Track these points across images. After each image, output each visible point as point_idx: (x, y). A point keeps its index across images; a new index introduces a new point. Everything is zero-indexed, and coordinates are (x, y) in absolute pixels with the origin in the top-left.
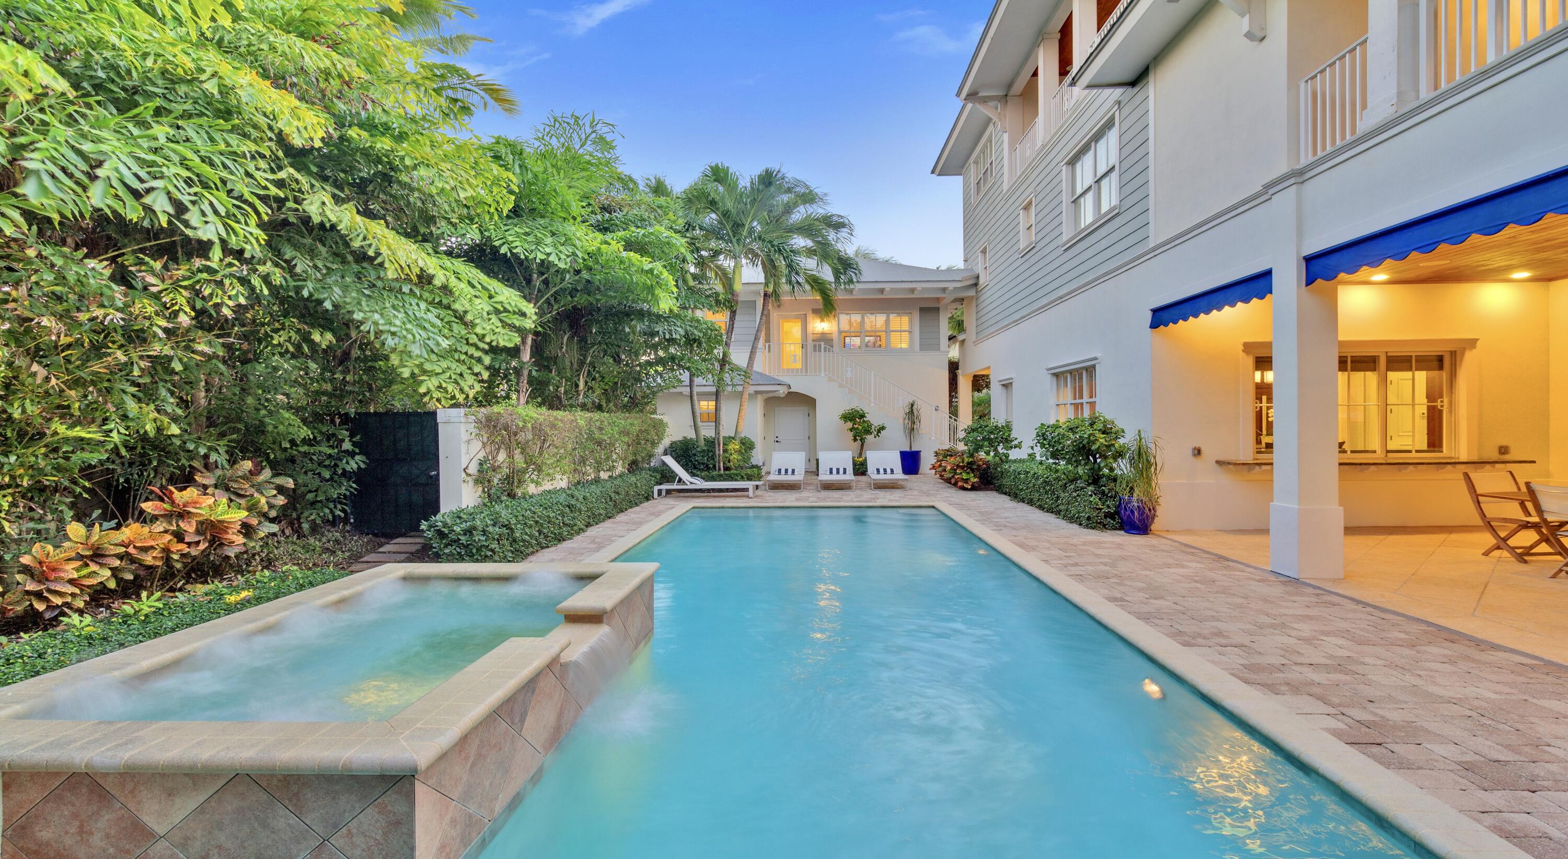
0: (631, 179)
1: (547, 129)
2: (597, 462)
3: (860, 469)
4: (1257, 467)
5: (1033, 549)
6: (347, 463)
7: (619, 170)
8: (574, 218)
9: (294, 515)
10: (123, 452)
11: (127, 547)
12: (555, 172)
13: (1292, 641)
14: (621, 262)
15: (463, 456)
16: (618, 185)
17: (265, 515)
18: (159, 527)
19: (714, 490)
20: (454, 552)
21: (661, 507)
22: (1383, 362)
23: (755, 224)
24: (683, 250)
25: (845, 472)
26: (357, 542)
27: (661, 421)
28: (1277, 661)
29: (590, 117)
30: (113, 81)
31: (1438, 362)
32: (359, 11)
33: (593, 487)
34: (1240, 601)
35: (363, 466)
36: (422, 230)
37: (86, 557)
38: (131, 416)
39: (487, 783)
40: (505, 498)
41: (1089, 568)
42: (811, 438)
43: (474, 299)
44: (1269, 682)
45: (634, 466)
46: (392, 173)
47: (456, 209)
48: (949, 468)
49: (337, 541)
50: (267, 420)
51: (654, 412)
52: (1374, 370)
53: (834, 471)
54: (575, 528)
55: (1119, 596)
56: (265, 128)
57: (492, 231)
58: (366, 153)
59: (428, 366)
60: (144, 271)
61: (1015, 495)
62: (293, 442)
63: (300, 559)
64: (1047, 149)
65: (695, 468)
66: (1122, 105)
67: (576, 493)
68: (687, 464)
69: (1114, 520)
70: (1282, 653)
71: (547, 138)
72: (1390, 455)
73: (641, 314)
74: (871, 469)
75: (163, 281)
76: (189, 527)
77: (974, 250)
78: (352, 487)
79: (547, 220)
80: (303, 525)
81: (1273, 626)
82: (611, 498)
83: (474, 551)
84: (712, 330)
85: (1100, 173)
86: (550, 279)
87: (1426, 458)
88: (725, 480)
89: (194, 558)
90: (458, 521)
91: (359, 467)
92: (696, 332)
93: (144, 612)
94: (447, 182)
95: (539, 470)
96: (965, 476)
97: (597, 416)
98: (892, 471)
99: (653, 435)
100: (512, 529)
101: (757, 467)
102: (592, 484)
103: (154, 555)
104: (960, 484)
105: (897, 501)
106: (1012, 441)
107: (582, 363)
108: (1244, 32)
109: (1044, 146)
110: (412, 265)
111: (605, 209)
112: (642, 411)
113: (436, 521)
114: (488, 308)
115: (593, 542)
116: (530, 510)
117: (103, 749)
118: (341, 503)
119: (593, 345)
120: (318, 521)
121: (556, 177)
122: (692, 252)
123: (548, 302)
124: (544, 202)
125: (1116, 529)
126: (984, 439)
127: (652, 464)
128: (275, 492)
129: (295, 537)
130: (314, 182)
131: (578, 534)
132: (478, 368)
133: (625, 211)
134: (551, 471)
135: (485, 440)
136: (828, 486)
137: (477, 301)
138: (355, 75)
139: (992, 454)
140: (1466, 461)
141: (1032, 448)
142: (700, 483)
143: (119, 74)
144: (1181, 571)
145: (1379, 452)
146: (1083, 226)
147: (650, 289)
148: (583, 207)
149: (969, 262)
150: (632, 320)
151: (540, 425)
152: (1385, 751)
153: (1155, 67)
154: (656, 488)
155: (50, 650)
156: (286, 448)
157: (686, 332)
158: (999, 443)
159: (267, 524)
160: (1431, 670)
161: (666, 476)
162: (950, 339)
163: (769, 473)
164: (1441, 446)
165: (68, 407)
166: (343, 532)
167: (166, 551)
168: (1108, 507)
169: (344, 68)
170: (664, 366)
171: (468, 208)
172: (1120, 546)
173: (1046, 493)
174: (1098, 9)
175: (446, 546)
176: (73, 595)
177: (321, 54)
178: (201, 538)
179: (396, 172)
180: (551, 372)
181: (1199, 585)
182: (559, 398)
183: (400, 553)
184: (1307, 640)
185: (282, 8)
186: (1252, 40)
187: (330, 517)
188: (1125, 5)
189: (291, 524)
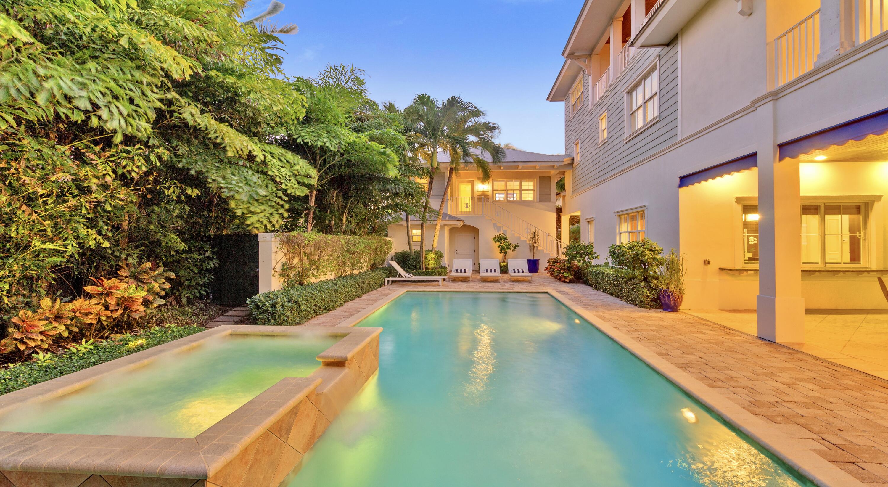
0: (374, 102)
1: (327, 74)
2: (352, 264)
3: (504, 270)
4: (745, 272)
5: (609, 320)
6: (208, 264)
7: (368, 98)
8: (341, 124)
9: (178, 294)
10: (77, 256)
11: (75, 312)
12: (331, 98)
13: (779, 385)
14: (367, 149)
15: (273, 261)
16: (367, 106)
17: (158, 294)
18: (94, 301)
19: (419, 281)
20: (265, 317)
21: (388, 291)
22: (822, 209)
23: (445, 128)
24: (403, 142)
25: (495, 272)
26: (213, 310)
27: (390, 240)
28: (773, 399)
29: (351, 66)
30: (72, 42)
31: (857, 209)
32: (219, 5)
33: (349, 279)
34: (741, 356)
35: (217, 265)
36: (254, 130)
37: (52, 318)
38: (81, 236)
39: (261, 478)
40: (297, 285)
41: (644, 333)
42: (476, 251)
43: (281, 169)
44: (769, 414)
45: (374, 267)
46: (236, 98)
47: (274, 119)
48: (556, 270)
49: (201, 309)
50: (162, 239)
51: (386, 236)
52: (817, 214)
53: (489, 271)
54: (337, 303)
55: (664, 352)
56: (159, 69)
57: (293, 130)
58: (221, 85)
59: (252, 209)
60: (89, 152)
61: (596, 287)
62: (177, 252)
63: (179, 319)
64: (614, 86)
65: (409, 268)
66: (661, 58)
67: (339, 283)
68: (404, 266)
69: (657, 303)
70: (775, 393)
71: (327, 79)
72: (827, 265)
73: (378, 178)
74: (510, 269)
75: (100, 158)
76: (112, 302)
77: (571, 143)
78: (211, 278)
79: (325, 125)
80: (182, 299)
81: (764, 374)
82: (359, 286)
83: (277, 316)
84: (419, 188)
85: (647, 97)
86: (327, 159)
87: (850, 268)
88: (426, 275)
89: (114, 319)
90: (268, 299)
91: (215, 266)
92: (410, 190)
93: (82, 352)
94: (266, 101)
95: (318, 270)
96: (566, 274)
97: (352, 237)
98: (523, 271)
99: (385, 249)
100: (299, 304)
101: (445, 268)
102: (349, 277)
103: (91, 317)
104: (562, 279)
105: (526, 289)
106: (593, 254)
107: (345, 207)
108: (739, 10)
109: (613, 83)
110: (243, 149)
111: (359, 119)
112: (379, 235)
113: (255, 299)
114: (289, 174)
115: (347, 312)
116: (310, 292)
117: (9, 455)
118: (205, 287)
119: (351, 197)
120: (192, 297)
121: (331, 100)
122: (408, 143)
123: (325, 172)
124: (324, 115)
125: (658, 308)
126: (577, 253)
127: (384, 266)
128: (164, 281)
129: (178, 306)
130: (190, 102)
131: (339, 306)
132: (281, 211)
133: (370, 121)
134: (325, 270)
135: (286, 251)
136: (485, 280)
137: (283, 170)
138: (215, 40)
139: (582, 262)
140: (875, 269)
141: (607, 259)
142: (411, 277)
143: (75, 38)
144: (701, 336)
145: (820, 263)
146: (636, 129)
147: (384, 164)
148: (346, 118)
149: (568, 151)
150: (373, 182)
151: (319, 243)
152: (857, 468)
153: (682, 34)
154: (386, 280)
155: (21, 375)
156: (173, 255)
157: (405, 189)
158: (586, 255)
159: (159, 299)
160: (876, 408)
161: (391, 272)
162: (556, 195)
163: (451, 271)
164: (859, 260)
165: (45, 231)
166: (205, 304)
167: (99, 314)
168: (653, 294)
169: (208, 36)
170: (392, 210)
171: (280, 117)
172: (661, 319)
173: (615, 285)
174: (646, 3)
175: (261, 314)
176: (42, 341)
177: (194, 27)
178: (119, 308)
179: (238, 97)
180: (327, 212)
181: (714, 346)
182: (331, 228)
183: (237, 316)
184: (789, 385)
185: (176, 4)
186: (743, 16)
187: (198, 295)
188: (661, 2)
189: (176, 298)
